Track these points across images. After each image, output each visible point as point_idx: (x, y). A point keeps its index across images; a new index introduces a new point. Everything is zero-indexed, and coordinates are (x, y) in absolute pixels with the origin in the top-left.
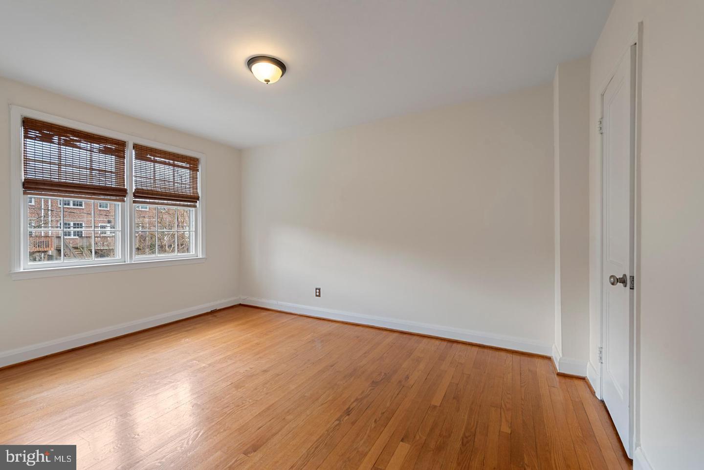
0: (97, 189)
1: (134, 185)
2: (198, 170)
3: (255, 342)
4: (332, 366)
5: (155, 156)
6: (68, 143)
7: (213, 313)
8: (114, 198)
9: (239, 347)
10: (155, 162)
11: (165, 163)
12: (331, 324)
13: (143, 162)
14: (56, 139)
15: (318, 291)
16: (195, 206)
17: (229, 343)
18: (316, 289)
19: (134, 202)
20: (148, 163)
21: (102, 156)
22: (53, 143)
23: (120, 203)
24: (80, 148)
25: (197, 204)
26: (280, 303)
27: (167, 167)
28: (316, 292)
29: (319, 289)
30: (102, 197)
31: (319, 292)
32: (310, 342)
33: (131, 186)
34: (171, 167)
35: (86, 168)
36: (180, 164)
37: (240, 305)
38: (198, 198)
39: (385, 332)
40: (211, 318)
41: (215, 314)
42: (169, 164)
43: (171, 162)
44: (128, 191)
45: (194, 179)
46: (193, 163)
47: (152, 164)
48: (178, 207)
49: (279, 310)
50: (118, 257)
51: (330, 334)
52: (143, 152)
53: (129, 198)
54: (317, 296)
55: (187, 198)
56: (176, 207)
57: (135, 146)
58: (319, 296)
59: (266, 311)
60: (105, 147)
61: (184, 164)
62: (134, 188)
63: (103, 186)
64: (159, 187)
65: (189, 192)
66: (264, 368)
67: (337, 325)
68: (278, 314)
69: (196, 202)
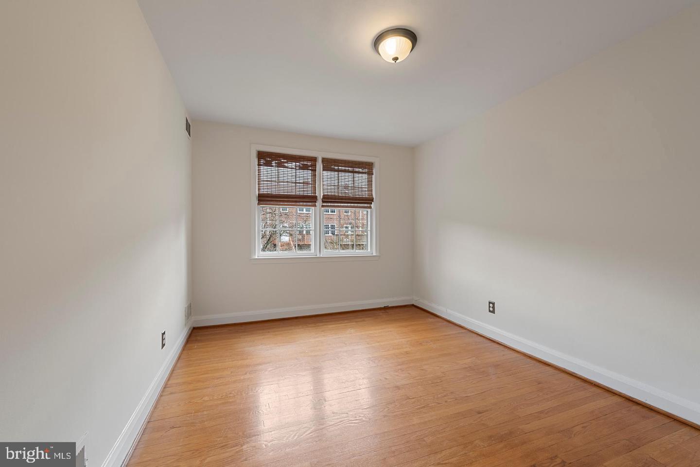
0: (298, 197)
1: (322, 193)
2: (372, 174)
3: (405, 350)
4: (479, 413)
5: (338, 166)
6: (280, 165)
7: (386, 308)
8: (310, 204)
9: (388, 350)
10: (338, 171)
11: (345, 171)
12: (507, 351)
13: (329, 173)
14: (274, 163)
15: (491, 305)
16: (370, 207)
17: (382, 344)
18: (490, 303)
19: (323, 206)
20: (332, 173)
21: (301, 171)
22: (272, 166)
23: (313, 208)
24: (287, 167)
25: (372, 206)
26: (449, 311)
27: (347, 174)
28: (490, 307)
29: (493, 304)
30: (301, 204)
31: (493, 307)
32: (466, 368)
33: (320, 194)
34: (350, 174)
35: (292, 183)
36: (357, 170)
37: (413, 305)
38: (372, 200)
39: (594, 389)
40: (381, 314)
41: (387, 311)
42: (349, 171)
43: (350, 169)
44: (318, 198)
45: (370, 182)
46: (367, 167)
47: (336, 173)
48: (356, 209)
49: (448, 319)
50: (312, 252)
51: (498, 365)
52: (330, 164)
53: (319, 203)
54: (490, 311)
55: (363, 200)
56: (355, 209)
57: (324, 160)
58: (493, 312)
59: (434, 317)
60: (302, 164)
61: (360, 170)
62: (322, 195)
63: (301, 195)
64: (342, 193)
65: (365, 195)
66: (398, 384)
67: (516, 355)
68: (445, 323)
69: (371, 203)
